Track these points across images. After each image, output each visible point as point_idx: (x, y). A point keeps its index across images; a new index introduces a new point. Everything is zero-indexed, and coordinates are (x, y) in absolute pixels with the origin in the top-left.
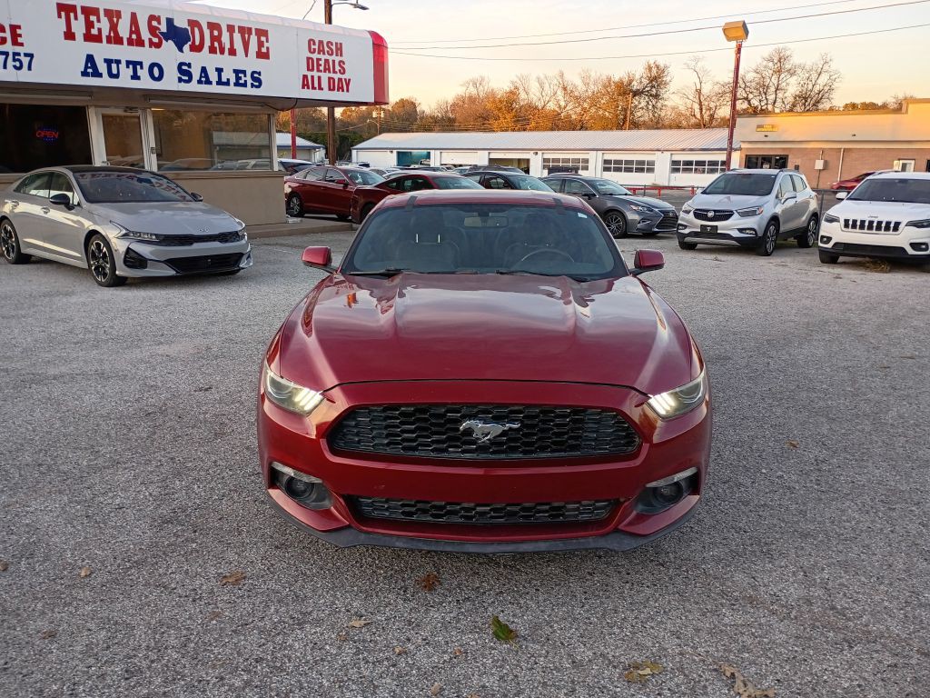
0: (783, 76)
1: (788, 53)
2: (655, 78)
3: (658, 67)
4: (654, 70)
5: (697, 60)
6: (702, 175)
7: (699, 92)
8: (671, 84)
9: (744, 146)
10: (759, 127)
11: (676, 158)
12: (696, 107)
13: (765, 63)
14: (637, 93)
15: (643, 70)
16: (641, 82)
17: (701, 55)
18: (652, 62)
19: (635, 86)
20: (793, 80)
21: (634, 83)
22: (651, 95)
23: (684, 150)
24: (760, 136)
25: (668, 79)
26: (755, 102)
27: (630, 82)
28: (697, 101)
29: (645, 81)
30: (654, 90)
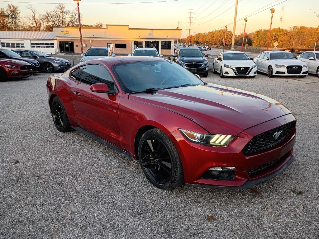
0: (63, 14)
1: (63, 6)
2: (13, 11)
3: (13, 6)
4: (12, 8)
5: (31, 6)
6: (44, 48)
7: (34, 17)
8: (20, 13)
9: (57, 38)
10: (62, 32)
11: (32, 42)
12: (34, 23)
13: (56, 9)
14: (7, 16)
15: (7, 8)
16: (7, 12)
17: (32, 4)
18: (10, 5)
19: (5, 13)
20: (67, 16)
21: (4, 12)
22: (13, 17)
23: (35, 39)
24: (63, 35)
25: (19, 12)
26: (56, 22)
27: (3, 11)
28: (34, 21)
29: (9, 12)
30: (14, 15)
